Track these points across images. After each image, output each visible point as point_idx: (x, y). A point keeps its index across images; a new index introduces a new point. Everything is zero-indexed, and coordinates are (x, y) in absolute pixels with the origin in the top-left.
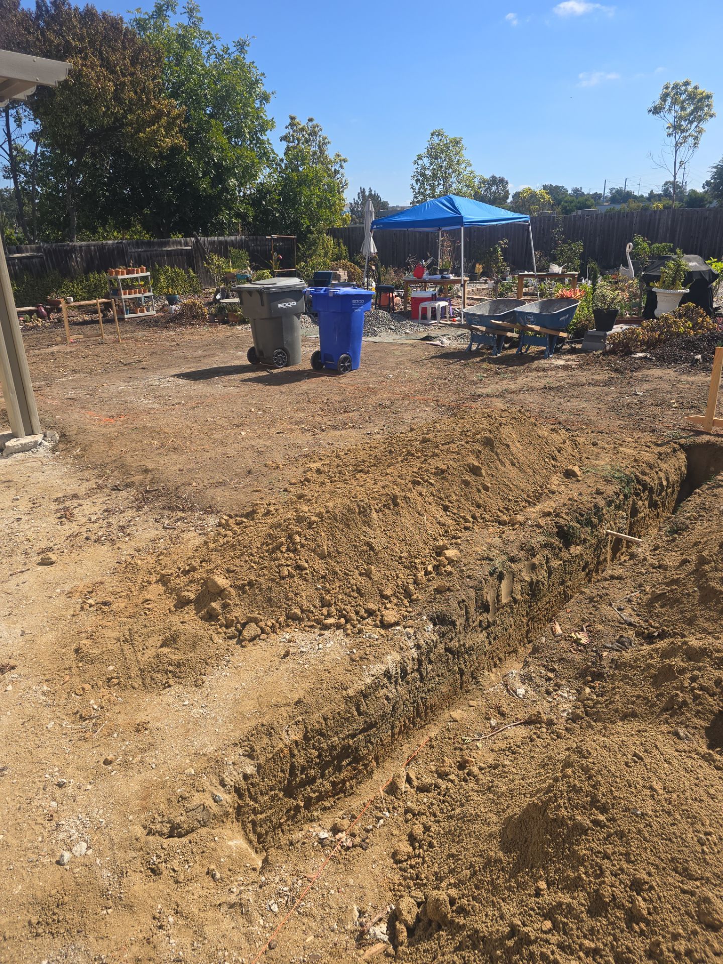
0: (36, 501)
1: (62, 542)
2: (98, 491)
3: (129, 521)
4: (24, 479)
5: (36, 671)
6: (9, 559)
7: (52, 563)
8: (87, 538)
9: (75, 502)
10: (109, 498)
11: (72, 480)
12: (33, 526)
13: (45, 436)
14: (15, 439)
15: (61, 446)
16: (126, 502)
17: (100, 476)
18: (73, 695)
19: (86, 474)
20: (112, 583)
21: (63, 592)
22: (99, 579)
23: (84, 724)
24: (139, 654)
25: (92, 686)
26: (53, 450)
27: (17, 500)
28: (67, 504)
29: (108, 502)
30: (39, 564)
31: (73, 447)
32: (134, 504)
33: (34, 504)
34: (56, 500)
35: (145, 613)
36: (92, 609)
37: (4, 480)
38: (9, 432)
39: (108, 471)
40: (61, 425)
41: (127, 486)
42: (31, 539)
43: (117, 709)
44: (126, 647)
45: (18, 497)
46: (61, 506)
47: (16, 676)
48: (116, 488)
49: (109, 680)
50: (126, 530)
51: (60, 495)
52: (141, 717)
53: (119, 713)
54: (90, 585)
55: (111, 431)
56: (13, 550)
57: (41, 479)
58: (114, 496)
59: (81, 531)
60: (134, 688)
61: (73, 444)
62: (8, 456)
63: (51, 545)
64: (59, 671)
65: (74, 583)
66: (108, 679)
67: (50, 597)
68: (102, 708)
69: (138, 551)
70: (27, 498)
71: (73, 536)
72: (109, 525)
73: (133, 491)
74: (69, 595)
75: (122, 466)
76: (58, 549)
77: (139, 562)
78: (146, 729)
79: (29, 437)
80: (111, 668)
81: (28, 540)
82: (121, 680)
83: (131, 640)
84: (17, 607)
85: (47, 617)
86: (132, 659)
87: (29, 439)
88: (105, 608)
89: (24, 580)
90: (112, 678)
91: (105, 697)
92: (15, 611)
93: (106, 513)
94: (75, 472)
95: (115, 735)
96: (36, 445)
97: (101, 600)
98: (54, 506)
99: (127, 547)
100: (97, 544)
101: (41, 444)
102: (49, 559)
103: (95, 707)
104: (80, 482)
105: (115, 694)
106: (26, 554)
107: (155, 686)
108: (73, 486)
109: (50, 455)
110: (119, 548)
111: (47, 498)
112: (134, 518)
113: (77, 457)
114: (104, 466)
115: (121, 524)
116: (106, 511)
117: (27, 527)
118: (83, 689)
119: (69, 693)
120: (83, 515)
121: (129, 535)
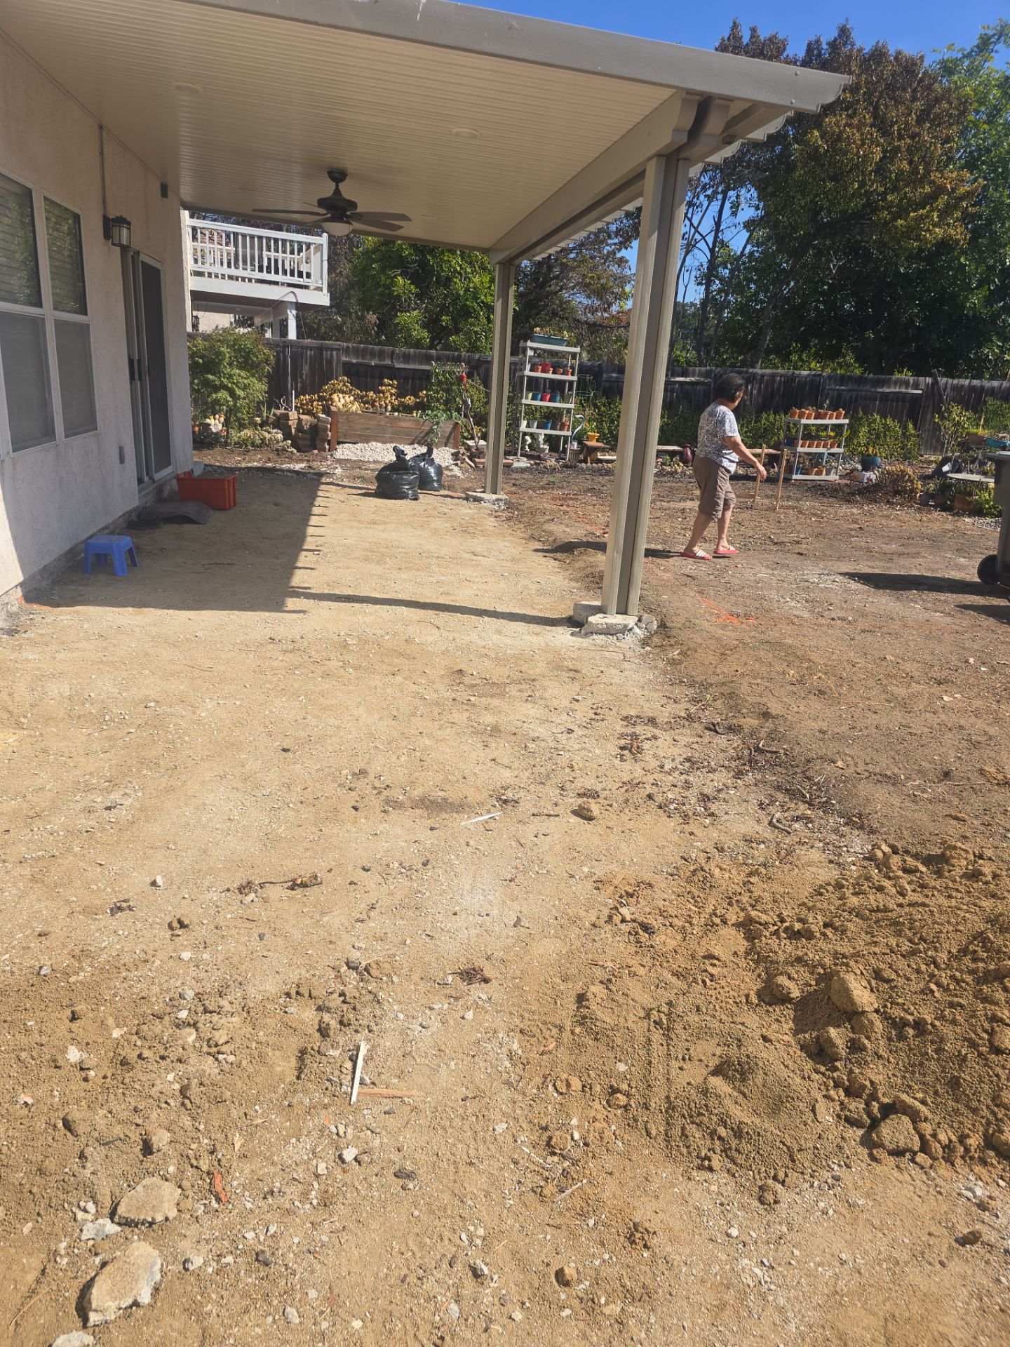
0: (599, 711)
1: (614, 789)
2: (687, 723)
3: (719, 791)
4: (595, 672)
5: (513, 1004)
6: (540, 788)
7: (590, 819)
8: (650, 797)
9: (650, 731)
10: (699, 740)
11: (655, 695)
12: (584, 749)
13: (640, 620)
14: (601, 615)
15: (656, 640)
16: (722, 755)
17: (694, 701)
18: (551, 1088)
19: (677, 691)
20: (665, 893)
21: (592, 874)
22: (647, 876)
23: (550, 1159)
24: (675, 1064)
25: (584, 1086)
26: (644, 643)
27: (577, 701)
28: (639, 729)
29: (695, 746)
30: (575, 813)
31: (671, 645)
32: (733, 764)
33: (596, 714)
34: (626, 718)
35: (704, 982)
36: (623, 926)
37: (571, 667)
38: (598, 603)
39: (708, 696)
40: (664, 610)
41: (731, 729)
42: (576, 767)
43: (610, 1162)
44: (657, 1036)
45: (580, 698)
46: (629, 730)
47: (484, 997)
48: (712, 728)
49: (614, 1091)
50: (709, 805)
51: (633, 713)
52: (644, 1213)
53: (611, 1174)
54: (633, 882)
55: (729, 636)
56: (548, 776)
57: (616, 680)
58: (706, 740)
59: (644, 780)
60: (648, 1134)
61: (672, 641)
62: (586, 635)
63: (598, 788)
64: (544, 1023)
65: (612, 867)
66: (611, 1087)
67: (573, 876)
68: (586, 1144)
69: (721, 850)
70: (590, 702)
71: (632, 785)
72: (688, 786)
73: (736, 741)
74: (599, 884)
75: (731, 695)
76: (605, 799)
77: (717, 872)
79: (620, 616)
80: (622, 1067)
81: (571, 767)
82: (632, 1103)
83: (669, 1029)
84: (524, 872)
85: (558, 910)
86: (659, 1070)
87: (616, 620)
88: (644, 936)
89: (548, 831)
90: (618, 1091)
91: (597, 1125)
92: (520, 878)
93: (687, 764)
94: (662, 684)
95: (591, 1222)
96: (625, 629)
97: (640, 919)
98: (620, 727)
99: (706, 836)
100: (660, 812)
101: (631, 629)
102: (589, 810)
103: (577, 1136)
104: (665, 701)
105: (613, 1127)
106: (562, 788)
107: (684, 1151)
108: (653, 704)
109: (638, 649)
110: (691, 833)
111: (615, 710)
112: (728, 788)
113: (672, 662)
114: (705, 686)
115: (706, 791)
116: (688, 760)
117: (576, 747)
118: (568, 1085)
119: (545, 1077)
120: (655, 756)
121: (712, 815)
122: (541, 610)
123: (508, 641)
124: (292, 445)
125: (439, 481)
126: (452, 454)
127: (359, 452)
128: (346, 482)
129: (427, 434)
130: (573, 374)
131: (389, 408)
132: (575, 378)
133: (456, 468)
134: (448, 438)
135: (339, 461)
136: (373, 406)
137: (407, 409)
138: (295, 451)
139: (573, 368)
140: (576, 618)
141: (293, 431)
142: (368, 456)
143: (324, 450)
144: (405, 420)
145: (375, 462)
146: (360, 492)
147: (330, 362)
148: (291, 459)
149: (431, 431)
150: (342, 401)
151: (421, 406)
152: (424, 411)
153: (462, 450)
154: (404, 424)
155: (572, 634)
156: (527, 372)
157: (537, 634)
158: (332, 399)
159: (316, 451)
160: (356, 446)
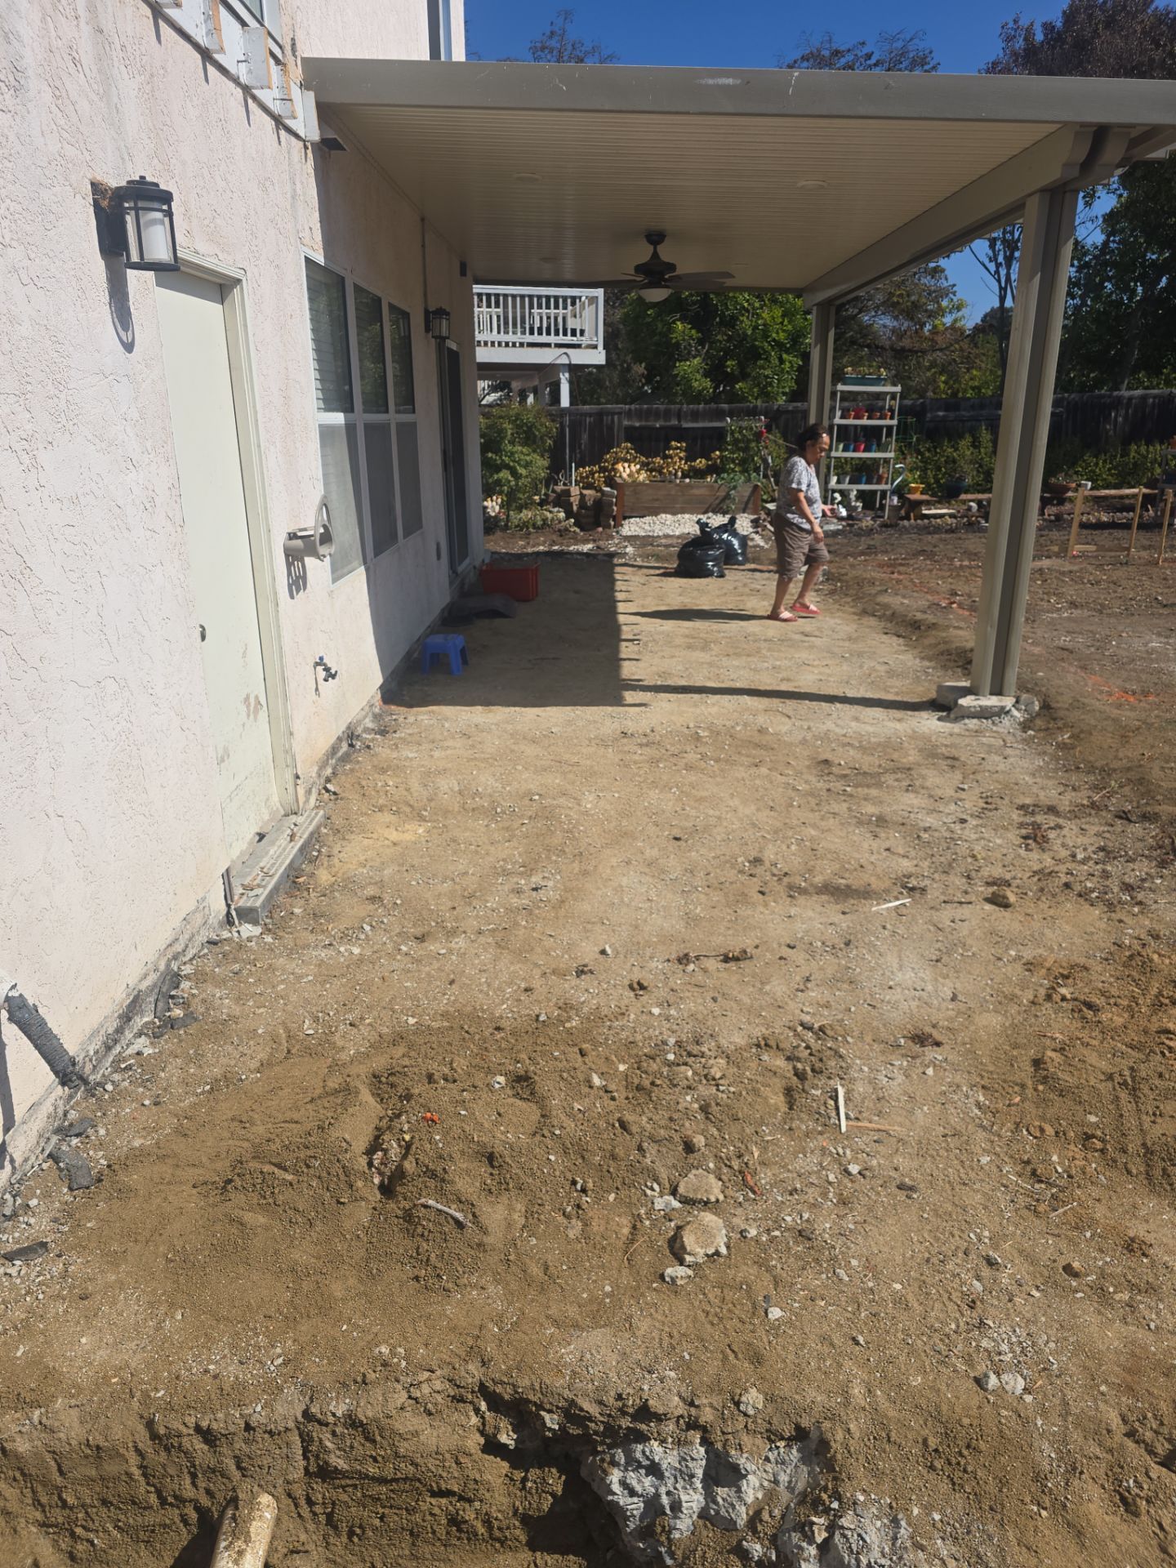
0: (990, 800)
1: (1025, 878)
2: (1093, 812)
3: (1143, 880)
4: (975, 760)
5: (969, 1065)
6: (944, 877)
7: (1006, 906)
8: (1067, 885)
9: (1052, 820)
10: (1110, 829)
11: (1050, 783)
12: (983, 838)
13: (1017, 702)
14: (973, 697)
15: (1039, 722)
16: (1139, 845)
17: (1096, 788)
18: (1025, 1132)
19: (1074, 778)
20: (1102, 975)
21: (1020, 958)
22: (1082, 961)
23: (1037, 1186)
24: (1147, 1119)
25: (1057, 1133)
26: (1025, 726)
27: (963, 790)
28: (1039, 818)
29: (1107, 835)
30: (988, 900)
31: (1059, 728)
32: (1155, 853)
33: (987, 803)
34: (1021, 807)
35: (1163, 1053)
36: (1064, 1004)
37: (947, 754)
38: (965, 684)
39: (1113, 783)
40: (1044, 689)
41: (1145, 817)
42: (979, 857)
43: (1096, 1192)
44: (1124, 1095)
45: (966, 787)
46: (1029, 819)
47: (940, 1058)
48: (1124, 816)
49: (1088, 1137)
50: (1135, 894)
51: (1028, 801)
52: (1137, 1229)
53: (1099, 1200)
54: (1064, 964)
55: (1127, 716)
56: (950, 865)
57: (1001, 767)
58: (1119, 828)
59: (1056, 869)
60: (1129, 1172)
61: (1060, 724)
62: (956, 720)
63: (1008, 876)
64: (1005, 1081)
65: (1040, 951)
66: (1085, 1134)
67: (999, 959)
68: (1070, 1176)
69: (1156, 937)
70: (977, 791)
71: (1043, 874)
72: (1106, 875)
73: (1154, 829)
74: (1030, 966)
75: (1141, 781)
76: (1018, 887)
77: (1155, 957)
78: (1144, 1255)
79: (995, 697)
80: (1093, 1119)
81: (974, 856)
82: (1108, 1147)
83: (1134, 1089)
84: (948, 953)
85: (992, 988)
86: (1131, 1122)
87: (992, 701)
88: (1089, 1014)
89: (963, 918)
90: (1093, 1136)
91: (1077, 1162)
92: (945, 959)
93: (1101, 854)
94: (1056, 770)
95: (1088, 1234)
96: (1002, 712)
97: (1082, 997)
98: (1016, 816)
99: (1135, 924)
100: (1081, 900)
101: (1008, 712)
102: (1005, 897)
103: (1060, 1170)
104: (1062, 789)
105: (1094, 1165)
106: (968, 877)
107: (1168, 1188)
108: (1050, 793)
109: (1019, 733)
110: (1120, 921)
111: (1007, 801)
112: (1152, 878)
113: (1062, 746)
114: (1107, 772)
115: (1127, 880)
116: (1102, 849)
117: (974, 836)
118: (1042, 1130)
119: (1017, 1124)
120: (1063, 845)
121: (1140, 903)
122: (897, 694)
123: (870, 729)
124: (575, 524)
125: (743, 554)
126: (752, 521)
127: (647, 527)
128: (639, 562)
129: (723, 500)
130: (892, 418)
131: (680, 474)
132: (895, 422)
133: (757, 537)
134: (747, 503)
135: (628, 538)
136: (661, 473)
137: (699, 474)
138: (578, 530)
139: (891, 410)
140: (941, 701)
141: (575, 508)
142: (658, 531)
143: (609, 526)
144: (698, 487)
145: (667, 536)
146: (658, 572)
147: (611, 428)
148: (577, 542)
149: (727, 496)
150: (628, 470)
151: (713, 469)
152: (718, 475)
153: (763, 516)
154: (696, 492)
155: (939, 719)
156: (837, 421)
157: (899, 720)
158: (614, 469)
159: (600, 529)
160: (643, 520)
